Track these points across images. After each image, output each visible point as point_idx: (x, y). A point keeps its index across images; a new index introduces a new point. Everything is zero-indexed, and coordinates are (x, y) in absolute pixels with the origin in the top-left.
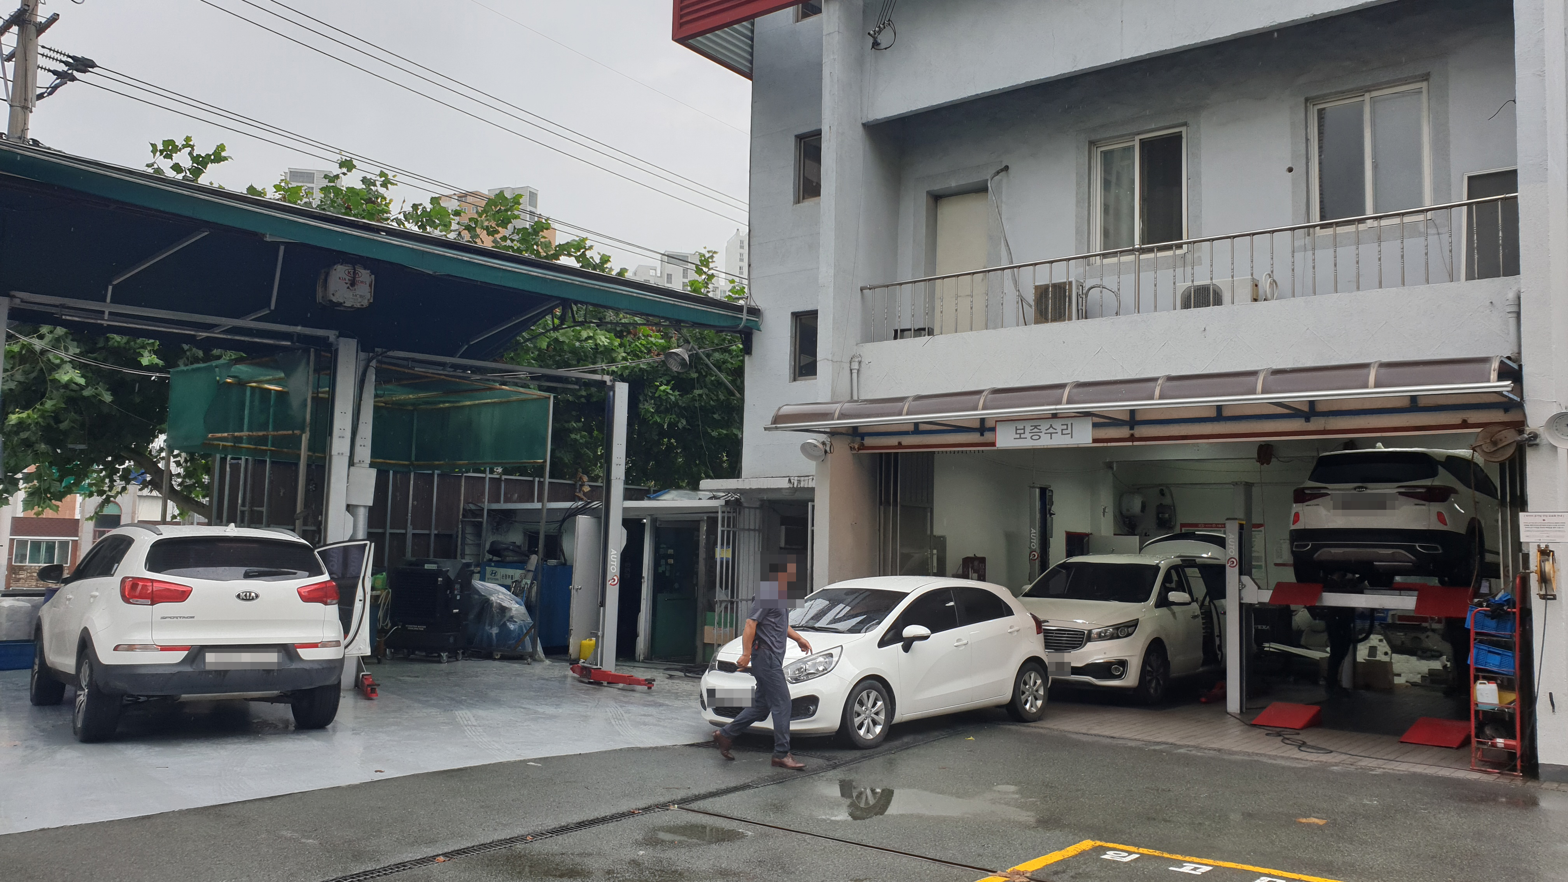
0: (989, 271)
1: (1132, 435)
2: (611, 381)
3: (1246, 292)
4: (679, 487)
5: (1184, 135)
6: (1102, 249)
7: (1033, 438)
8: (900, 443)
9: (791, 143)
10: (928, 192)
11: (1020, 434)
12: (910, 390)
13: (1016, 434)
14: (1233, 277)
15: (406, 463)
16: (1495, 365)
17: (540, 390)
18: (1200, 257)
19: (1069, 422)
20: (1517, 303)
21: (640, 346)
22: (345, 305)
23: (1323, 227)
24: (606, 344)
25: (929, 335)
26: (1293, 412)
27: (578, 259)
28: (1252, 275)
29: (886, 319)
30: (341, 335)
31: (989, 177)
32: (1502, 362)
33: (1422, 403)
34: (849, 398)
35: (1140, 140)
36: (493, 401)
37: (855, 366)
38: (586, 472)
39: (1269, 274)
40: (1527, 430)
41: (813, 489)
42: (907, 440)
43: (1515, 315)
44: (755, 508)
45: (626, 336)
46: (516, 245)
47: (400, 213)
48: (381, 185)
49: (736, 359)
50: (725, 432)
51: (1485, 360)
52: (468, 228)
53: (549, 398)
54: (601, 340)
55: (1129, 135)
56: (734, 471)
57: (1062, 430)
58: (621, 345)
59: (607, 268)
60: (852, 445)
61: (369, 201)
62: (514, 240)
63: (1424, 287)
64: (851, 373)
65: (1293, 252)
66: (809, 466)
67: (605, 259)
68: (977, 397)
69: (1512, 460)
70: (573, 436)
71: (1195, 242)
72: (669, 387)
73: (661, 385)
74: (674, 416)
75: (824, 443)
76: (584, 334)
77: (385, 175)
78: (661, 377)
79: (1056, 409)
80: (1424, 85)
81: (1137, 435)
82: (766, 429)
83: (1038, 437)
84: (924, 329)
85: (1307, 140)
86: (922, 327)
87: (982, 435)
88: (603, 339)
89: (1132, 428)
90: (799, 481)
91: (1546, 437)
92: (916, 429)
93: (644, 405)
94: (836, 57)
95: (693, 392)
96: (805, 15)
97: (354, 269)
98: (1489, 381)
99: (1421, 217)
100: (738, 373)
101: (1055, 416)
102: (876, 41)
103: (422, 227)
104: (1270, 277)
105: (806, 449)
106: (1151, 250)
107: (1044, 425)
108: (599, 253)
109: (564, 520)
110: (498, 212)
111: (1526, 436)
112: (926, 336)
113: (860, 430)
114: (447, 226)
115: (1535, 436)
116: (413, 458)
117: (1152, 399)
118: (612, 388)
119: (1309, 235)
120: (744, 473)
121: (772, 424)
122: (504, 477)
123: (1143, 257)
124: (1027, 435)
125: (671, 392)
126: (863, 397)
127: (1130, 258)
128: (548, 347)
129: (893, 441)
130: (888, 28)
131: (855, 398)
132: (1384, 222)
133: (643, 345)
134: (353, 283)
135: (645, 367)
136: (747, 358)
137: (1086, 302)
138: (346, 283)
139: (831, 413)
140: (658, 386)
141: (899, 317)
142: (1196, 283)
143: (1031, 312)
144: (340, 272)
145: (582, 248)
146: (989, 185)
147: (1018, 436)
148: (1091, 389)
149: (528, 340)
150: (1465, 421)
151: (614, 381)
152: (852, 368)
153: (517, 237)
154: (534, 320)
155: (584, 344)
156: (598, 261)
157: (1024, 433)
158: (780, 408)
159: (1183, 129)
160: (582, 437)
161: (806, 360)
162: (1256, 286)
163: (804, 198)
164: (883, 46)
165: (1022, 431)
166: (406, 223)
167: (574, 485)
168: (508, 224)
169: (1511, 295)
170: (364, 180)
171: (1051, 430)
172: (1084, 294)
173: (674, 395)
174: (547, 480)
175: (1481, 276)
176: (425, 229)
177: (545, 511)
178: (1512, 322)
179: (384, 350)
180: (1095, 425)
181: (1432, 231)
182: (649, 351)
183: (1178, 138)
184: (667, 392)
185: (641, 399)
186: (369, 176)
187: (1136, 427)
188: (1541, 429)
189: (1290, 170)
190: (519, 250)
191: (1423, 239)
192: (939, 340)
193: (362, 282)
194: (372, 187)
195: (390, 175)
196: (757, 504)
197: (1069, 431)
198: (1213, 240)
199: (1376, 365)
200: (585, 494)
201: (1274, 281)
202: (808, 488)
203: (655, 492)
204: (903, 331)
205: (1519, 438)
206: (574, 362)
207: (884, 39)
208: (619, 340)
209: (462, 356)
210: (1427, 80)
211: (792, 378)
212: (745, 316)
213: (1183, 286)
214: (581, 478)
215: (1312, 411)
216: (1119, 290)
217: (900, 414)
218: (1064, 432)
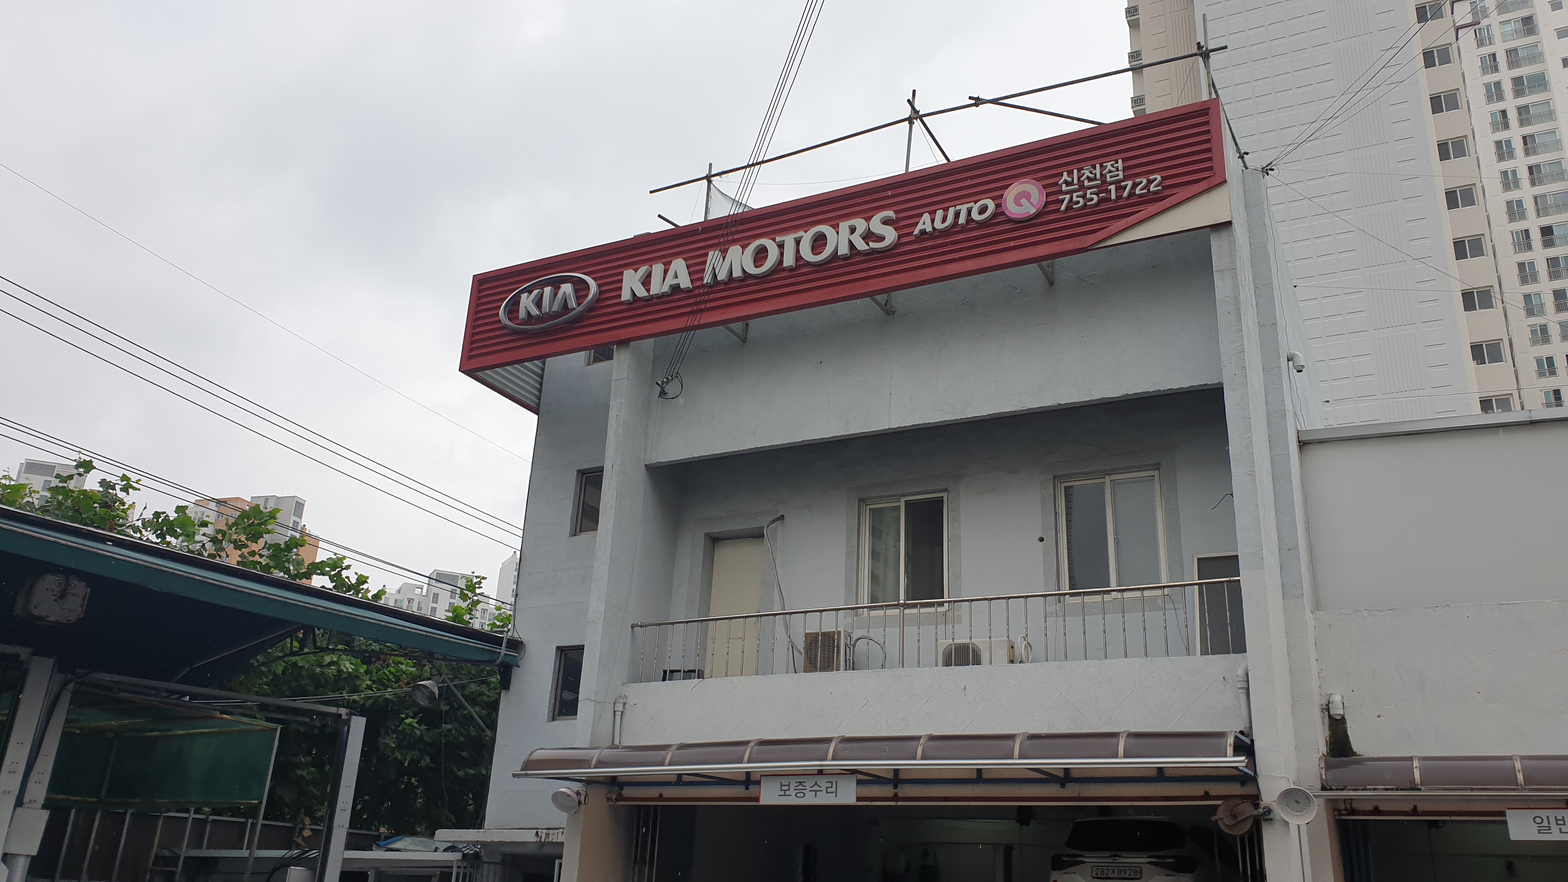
0: (761, 616)
1: (896, 794)
2: (347, 714)
3: (1001, 654)
4: (413, 833)
5: (945, 500)
6: (870, 603)
7: (798, 795)
8: (661, 795)
9: (573, 477)
10: (706, 534)
11: (785, 791)
12: (673, 737)
13: (781, 790)
14: (990, 638)
15: (94, 800)
16: (1231, 740)
17: (266, 721)
18: (960, 616)
19: (834, 779)
20: (1246, 679)
21: (388, 673)
22: (48, 619)
23: (1071, 595)
24: (350, 670)
25: (698, 678)
26: (1048, 777)
27: (332, 579)
28: (1008, 637)
29: (655, 658)
30: (35, 654)
31: (765, 524)
32: (1236, 737)
33: (1167, 774)
34: (610, 744)
35: (905, 501)
36: (211, 730)
37: (619, 707)
38: (310, 813)
39: (1024, 637)
40: (1263, 804)
41: (562, 844)
42: (669, 792)
43: (1244, 691)
44: (498, 863)
45: (374, 663)
46: (264, 561)
47: (138, 520)
48: (121, 490)
49: (493, 692)
50: (472, 772)
51: (1222, 735)
52: (214, 540)
53: (276, 730)
54: (345, 666)
55: (895, 495)
56: (476, 821)
57: (827, 788)
58: (367, 672)
59: (363, 589)
60: (609, 795)
61: (105, 505)
62: (263, 556)
63: (1164, 660)
64: (615, 715)
65: (1046, 618)
66: (561, 818)
67: (362, 580)
68: (743, 748)
69: (1250, 833)
70: (299, 772)
71: (955, 602)
72: (416, 720)
73: (407, 718)
74: (417, 752)
75: (578, 793)
76: (328, 659)
77: (128, 479)
78: (407, 709)
79: (821, 765)
80: (1156, 473)
81: (900, 795)
82: (514, 775)
83: (803, 795)
84: (694, 671)
85: (1056, 513)
86: (692, 668)
87: (747, 788)
88: (348, 665)
89: (895, 787)
90: (547, 834)
91: (1279, 812)
92: (679, 780)
93: (384, 739)
94: (623, 401)
95: (441, 726)
96: (597, 360)
97: (67, 580)
98: (1226, 756)
99: (1159, 592)
100: (494, 706)
101: (820, 772)
102: (664, 391)
103: (162, 536)
104: (1025, 640)
105: (558, 798)
106: (914, 606)
107: (809, 783)
108: (356, 573)
109: (274, 870)
110: (250, 525)
111: (1261, 810)
112: (696, 679)
113: (619, 780)
114: (189, 537)
115: (1269, 811)
116: (103, 793)
117: (915, 759)
118: (348, 722)
119: (1060, 602)
120: (487, 823)
121: (522, 770)
122: (211, 818)
123: (907, 611)
124: (792, 792)
125: (417, 726)
126: (625, 743)
127: (895, 612)
128: (283, 672)
129: (654, 792)
130: (675, 380)
131: (617, 742)
132: (1126, 595)
133: (392, 673)
134: (63, 595)
135: (391, 697)
136: (503, 693)
137: (853, 653)
138: (54, 595)
139: (589, 760)
140: (404, 719)
141: (669, 657)
142: (957, 641)
143: (801, 659)
144: (50, 582)
145: (338, 568)
146: (765, 532)
147: (782, 793)
148: (856, 745)
149: (263, 664)
150: (1207, 793)
151: (350, 714)
152: (616, 709)
153: (268, 552)
154: (273, 643)
155: (326, 671)
156: (353, 581)
157: (789, 790)
158: (532, 752)
159: (944, 495)
160: (308, 774)
161: (567, 695)
162: (1012, 647)
163: (581, 531)
164: (669, 396)
165: (787, 788)
166: (143, 530)
167: (293, 828)
168: (259, 538)
169: (1241, 672)
170: (103, 483)
171: (816, 788)
172: (851, 646)
173: (420, 730)
174: (261, 821)
175: (1214, 653)
176: (164, 538)
177: (252, 860)
178: (1243, 697)
179: (86, 671)
180: (859, 782)
181: (1169, 606)
182: (398, 680)
183: (939, 502)
184: (413, 726)
185: (382, 732)
186: (109, 478)
187: (899, 786)
188: (1274, 804)
189: (1041, 540)
190: (267, 568)
191: (1162, 613)
192: (708, 682)
193: (74, 595)
194: (111, 491)
195: (134, 477)
196: (498, 859)
197: (833, 789)
198: (972, 600)
199: (1125, 735)
200: (304, 839)
201: (1029, 643)
202: (557, 843)
203: (386, 838)
204: (672, 672)
205: (1255, 813)
206: (312, 689)
207: (671, 389)
208: (365, 666)
209: (178, 682)
210: (1158, 469)
211: (551, 718)
212: (503, 650)
213: (944, 643)
214: (302, 820)
215: (1066, 777)
216: (884, 643)
217: (662, 765)
218: (829, 790)
